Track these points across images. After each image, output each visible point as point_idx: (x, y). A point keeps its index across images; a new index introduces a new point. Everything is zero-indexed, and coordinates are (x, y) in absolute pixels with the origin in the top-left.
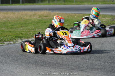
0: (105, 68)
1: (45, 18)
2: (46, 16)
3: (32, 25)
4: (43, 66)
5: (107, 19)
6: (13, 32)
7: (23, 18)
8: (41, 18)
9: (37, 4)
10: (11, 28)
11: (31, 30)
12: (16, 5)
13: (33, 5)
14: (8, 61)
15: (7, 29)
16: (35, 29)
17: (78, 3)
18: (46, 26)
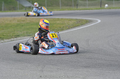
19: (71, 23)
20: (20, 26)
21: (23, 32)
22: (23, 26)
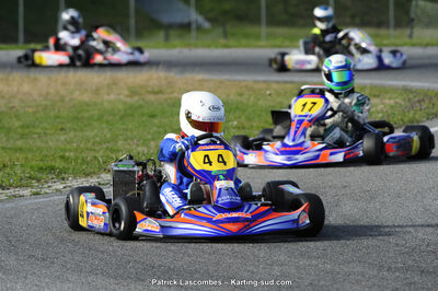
1: (151, 98)
2: (156, 89)
3: (104, 125)
5: (387, 101)
6: (30, 150)
7: (67, 99)
8: (136, 98)
10: (22, 136)
11: (100, 144)
14: (11, 261)
15: (8, 140)
16: (115, 139)
17: (278, 42)
18: (155, 129)
19: (381, 107)
20: (143, 115)
21: (152, 144)
22: (153, 116)
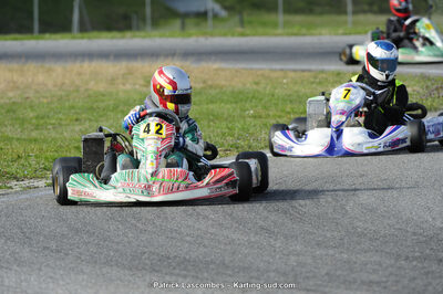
0: (397, 282)
4: (157, 271)
6: (45, 141)
7: (82, 89)
9: (137, 33)
10: (37, 127)
12: (55, 39)
13: (123, 37)
14: (26, 253)
15: (22, 131)
17: (295, 30)
